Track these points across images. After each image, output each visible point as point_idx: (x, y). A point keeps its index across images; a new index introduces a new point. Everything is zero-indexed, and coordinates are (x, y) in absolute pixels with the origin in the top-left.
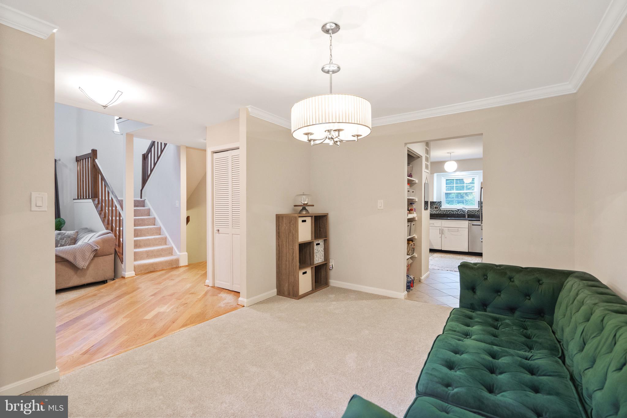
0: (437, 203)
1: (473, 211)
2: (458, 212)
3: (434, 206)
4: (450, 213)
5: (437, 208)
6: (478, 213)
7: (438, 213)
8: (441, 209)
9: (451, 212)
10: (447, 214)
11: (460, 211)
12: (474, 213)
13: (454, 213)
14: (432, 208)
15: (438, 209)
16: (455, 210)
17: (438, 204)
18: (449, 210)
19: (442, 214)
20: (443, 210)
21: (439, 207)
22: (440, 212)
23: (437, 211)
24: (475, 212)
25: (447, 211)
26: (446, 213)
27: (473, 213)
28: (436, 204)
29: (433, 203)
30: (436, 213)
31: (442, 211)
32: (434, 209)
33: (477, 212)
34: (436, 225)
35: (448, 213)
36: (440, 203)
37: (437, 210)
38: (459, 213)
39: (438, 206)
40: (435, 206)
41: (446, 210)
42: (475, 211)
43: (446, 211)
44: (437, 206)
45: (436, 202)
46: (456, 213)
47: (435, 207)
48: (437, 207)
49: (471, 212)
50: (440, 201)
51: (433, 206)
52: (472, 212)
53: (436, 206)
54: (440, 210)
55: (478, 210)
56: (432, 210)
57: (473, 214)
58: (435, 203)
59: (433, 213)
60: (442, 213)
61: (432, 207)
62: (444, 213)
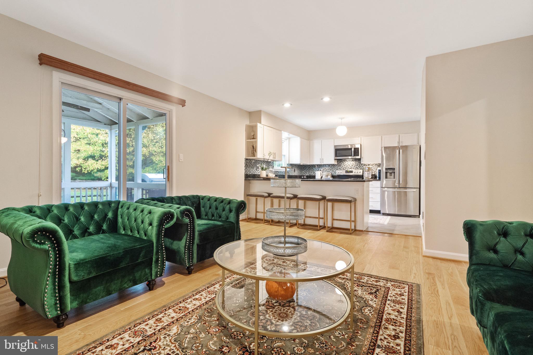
55: (288, 171)
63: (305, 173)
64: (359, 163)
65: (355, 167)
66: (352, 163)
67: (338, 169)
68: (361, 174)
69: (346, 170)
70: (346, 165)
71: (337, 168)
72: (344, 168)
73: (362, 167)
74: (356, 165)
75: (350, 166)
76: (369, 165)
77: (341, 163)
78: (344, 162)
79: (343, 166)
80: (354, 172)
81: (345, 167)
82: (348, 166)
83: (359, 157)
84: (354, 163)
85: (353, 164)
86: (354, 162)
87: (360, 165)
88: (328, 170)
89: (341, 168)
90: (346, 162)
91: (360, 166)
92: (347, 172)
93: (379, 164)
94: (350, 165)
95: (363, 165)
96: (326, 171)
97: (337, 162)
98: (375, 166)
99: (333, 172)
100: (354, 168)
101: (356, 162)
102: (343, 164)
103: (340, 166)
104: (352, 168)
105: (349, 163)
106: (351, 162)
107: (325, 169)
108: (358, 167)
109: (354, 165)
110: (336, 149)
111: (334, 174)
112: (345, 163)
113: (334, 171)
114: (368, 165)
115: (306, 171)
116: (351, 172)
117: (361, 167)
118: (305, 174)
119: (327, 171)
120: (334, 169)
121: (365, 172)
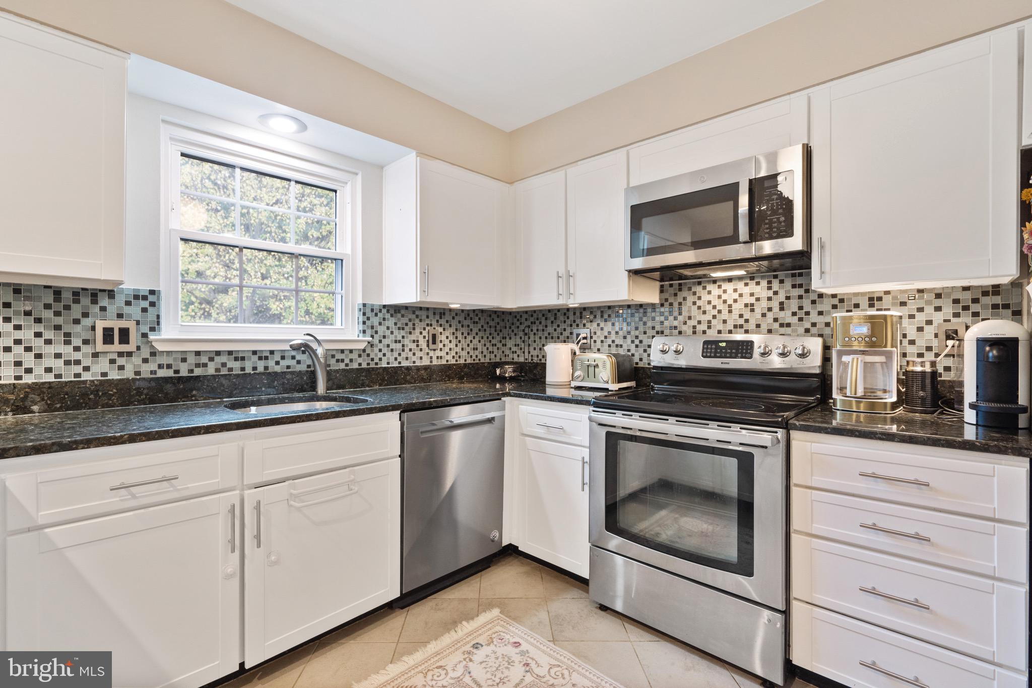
0: (120, 300)
1: (342, 351)
2: (271, 363)
3: (100, 325)
4: (224, 371)
6: (360, 360)
7: (129, 374)
8: (160, 347)
9: (229, 365)
10: (201, 376)
11: (283, 358)
12: (347, 361)
13: (249, 370)
14: (77, 342)
15: (129, 348)
16: (255, 353)
17: (135, 311)
18: (218, 353)
19: (163, 380)
20: (169, 353)
21: (144, 328)
22: (147, 368)
23: (121, 361)
24: (351, 356)
25: (204, 359)
26: (198, 372)
27: (343, 361)
28: (112, 310)
29: (85, 300)
30: (114, 375)
31: (165, 360)
32: (100, 347)
33: (360, 356)
34: (195, 486)
35: (211, 370)
36: (145, 304)
37: (121, 354)
38: (278, 369)
39: (130, 325)
40: (108, 324)
41: (198, 353)
42: (351, 351)
43: (192, 360)
44: (123, 324)
45: (111, 294)
46: (261, 369)
47: (107, 331)
48: (124, 332)
49: (337, 361)
50: (144, 287)
51: (87, 322)
52: (339, 356)
53: (117, 325)
54: (145, 353)
55: (362, 346)
56: (77, 356)
57: (342, 366)
58: (104, 301)
59: (86, 376)
60: (164, 373)
61: (76, 329)
62: (184, 373)
63: (514, 349)
64: (801, 291)
65: (770, 316)
66: (746, 290)
67: (667, 332)
68: (814, 363)
69: (712, 335)
70: (708, 308)
71: (658, 328)
72: (700, 328)
73: (821, 320)
74: (776, 308)
75: (736, 313)
76: (873, 301)
77: (685, 293)
78: (698, 289)
79: (694, 310)
80: (757, 351)
81: (708, 317)
82: (725, 315)
83: (794, 243)
84: (760, 290)
85: (752, 300)
86: (764, 283)
87: (807, 306)
88: (613, 337)
89: (684, 328)
90: (710, 287)
91: (801, 314)
92: (711, 348)
93: (967, 297)
94: (738, 308)
95: (825, 306)
96: (606, 345)
97: (662, 291)
98: (929, 310)
99: (641, 350)
100: (764, 327)
101: (776, 285)
102: (691, 299)
103: (676, 313)
104: (751, 326)
105: (730, 296)
106: (740, 285)
107: (599, 333)
108: (785, 316)
109: (764, 304)
110: (633, 208)
111: (645, 360)
112: (706, 297)
113: (646, 342)
114: (864, 303)
115: (519, 341)
116: (745, 349)
117: (814, 317)
118: (515, 356)
119: (609, 341)
120: (641, 329)
121: (841, 354)
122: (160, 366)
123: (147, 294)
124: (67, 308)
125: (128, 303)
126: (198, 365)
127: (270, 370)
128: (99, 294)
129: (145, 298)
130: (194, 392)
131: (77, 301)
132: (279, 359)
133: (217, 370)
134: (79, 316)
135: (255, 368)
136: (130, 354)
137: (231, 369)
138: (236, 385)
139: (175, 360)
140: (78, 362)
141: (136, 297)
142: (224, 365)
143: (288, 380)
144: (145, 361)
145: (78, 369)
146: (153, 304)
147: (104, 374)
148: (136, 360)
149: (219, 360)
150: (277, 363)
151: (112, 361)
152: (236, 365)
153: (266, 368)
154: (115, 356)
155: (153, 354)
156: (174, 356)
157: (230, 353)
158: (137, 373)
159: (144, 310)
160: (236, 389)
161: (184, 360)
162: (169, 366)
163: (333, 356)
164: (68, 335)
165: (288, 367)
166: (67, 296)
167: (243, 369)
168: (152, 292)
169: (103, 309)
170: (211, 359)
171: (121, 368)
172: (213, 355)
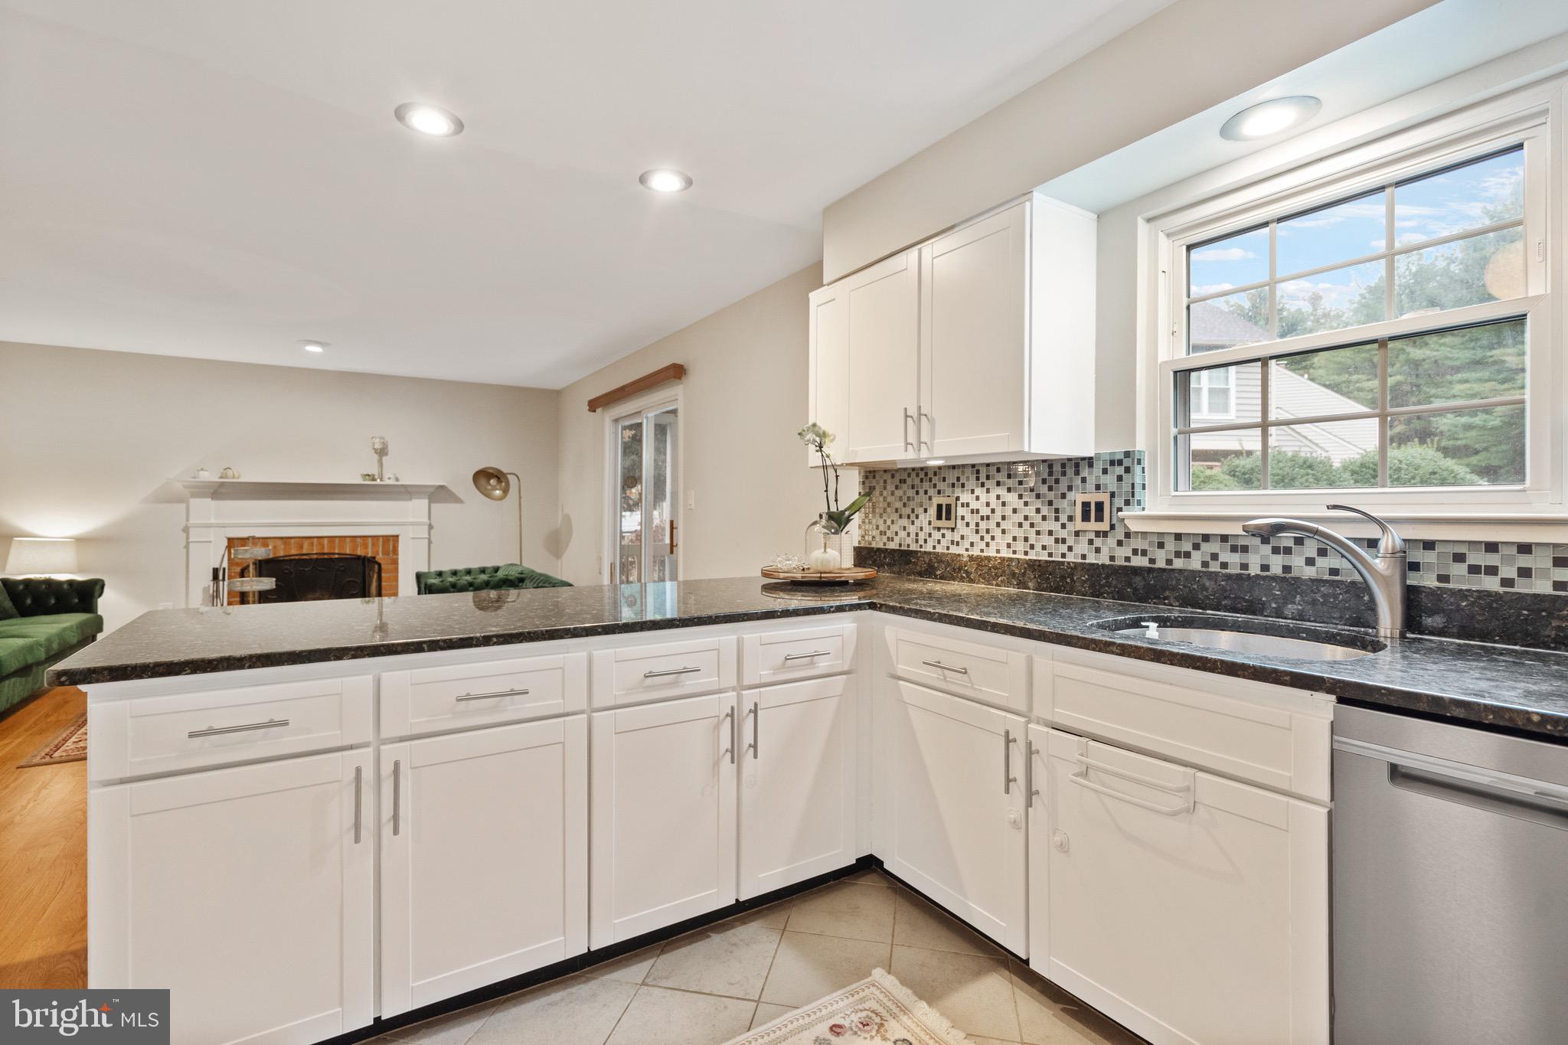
0: (1098, 467)
1: (1493, 547)
2: (1297, 561)
3: (1080, 498)
4: (1214, 567)
5: (1100, 518)
6: (1560, 575)
7: (1103, 559)
8: (1134, 527)
9: (1223, 558)
10: (1180, 571)
13: (1254, 570)
14: (1063, 518)
15: (1104, 526)
17: (1109, 480)
18: (1206, 538)
19: (1137, 571)
20: (1144, 534)
21: (1119, 502)
22: (1122, 553)
23: (1098, 542)
24: (1526, 561)
25: (1186, 546)
26: (1178, 563)
27: (1494, 571)
28: (1091, 480)
29: (1070, 471)
30: (1092, 559)
31: (1139, 544)
32: (1079, 524)
35: (1195, 563)
36: (1120, 470)
37: (1098, 534)
38: (1310, 572)
39: (1104, 497)
40: (1086, 498)
41: (1178, 537)
42: (1525, 548)
43: (1171, 545)
44: (1101, 497)
45: (1090, 461)
46: (1276, 570)
47: (1086, 505)
48: (1100, 506)
49: (1460, 569)
50: (1118, 449)
51: (1071, 496)
52: (1478, 558)
53: (1093, 498)
54: (1119, 533)
56: (1063, 534)
57: (1489, 584)
58: (1085, 472)
59: (1071, 558)
60: (1139, 561)
61: (1063, 504)
62: (1161, 564)
122: (1135, 552)
123: (1121, 457)
124: (1057, 481)
125: (1105, 471)
126: (1178, 554)
127: (1294, 574)
128: (1081, 463)
129: (1120, 463)
130: (1167, 593)
131: (1064, 474)
132: (1313, 553)
133: (1205, 564)
134: (1065, 490)
135: (1265, 568)
136: (1105, 534)
137: (1224, 565)
138: (1226, 591)
139: (1151, 544)
140: (1064, 541)
141: (1112, 463)
142: (1215, 557)
143: (1324, 596)
144: (1120, 543)
145: (1063, 548)
146: (1127, 470)
147: (1084, 557)
148: (1111, 541)
149: (1206, 548)
150: (1310, 562)
151: (1091, 542)
152: (1234, 559)
153: (1287, 569)
154: (1092, 536)
155: (1128, 535)
156: (1150, 538)
157: (1224, 538)
158: (1112, 558)
159: (1120, 478)
160: (1225, 598)
161: (1161, 545)
162: (1144, 553)
163: (1459, 558)
164: (1057, 511)
165: (1334, 572)
166: (1057, 468)
167: (1244, 566)
168: (1127, 454)
169: (1084, 480)
170: (1196, 547)
171: (1098, 550)
172: (1199, 540)
